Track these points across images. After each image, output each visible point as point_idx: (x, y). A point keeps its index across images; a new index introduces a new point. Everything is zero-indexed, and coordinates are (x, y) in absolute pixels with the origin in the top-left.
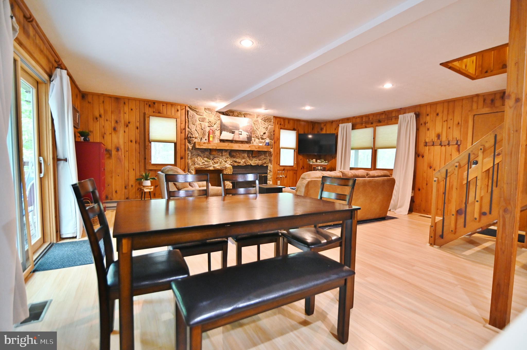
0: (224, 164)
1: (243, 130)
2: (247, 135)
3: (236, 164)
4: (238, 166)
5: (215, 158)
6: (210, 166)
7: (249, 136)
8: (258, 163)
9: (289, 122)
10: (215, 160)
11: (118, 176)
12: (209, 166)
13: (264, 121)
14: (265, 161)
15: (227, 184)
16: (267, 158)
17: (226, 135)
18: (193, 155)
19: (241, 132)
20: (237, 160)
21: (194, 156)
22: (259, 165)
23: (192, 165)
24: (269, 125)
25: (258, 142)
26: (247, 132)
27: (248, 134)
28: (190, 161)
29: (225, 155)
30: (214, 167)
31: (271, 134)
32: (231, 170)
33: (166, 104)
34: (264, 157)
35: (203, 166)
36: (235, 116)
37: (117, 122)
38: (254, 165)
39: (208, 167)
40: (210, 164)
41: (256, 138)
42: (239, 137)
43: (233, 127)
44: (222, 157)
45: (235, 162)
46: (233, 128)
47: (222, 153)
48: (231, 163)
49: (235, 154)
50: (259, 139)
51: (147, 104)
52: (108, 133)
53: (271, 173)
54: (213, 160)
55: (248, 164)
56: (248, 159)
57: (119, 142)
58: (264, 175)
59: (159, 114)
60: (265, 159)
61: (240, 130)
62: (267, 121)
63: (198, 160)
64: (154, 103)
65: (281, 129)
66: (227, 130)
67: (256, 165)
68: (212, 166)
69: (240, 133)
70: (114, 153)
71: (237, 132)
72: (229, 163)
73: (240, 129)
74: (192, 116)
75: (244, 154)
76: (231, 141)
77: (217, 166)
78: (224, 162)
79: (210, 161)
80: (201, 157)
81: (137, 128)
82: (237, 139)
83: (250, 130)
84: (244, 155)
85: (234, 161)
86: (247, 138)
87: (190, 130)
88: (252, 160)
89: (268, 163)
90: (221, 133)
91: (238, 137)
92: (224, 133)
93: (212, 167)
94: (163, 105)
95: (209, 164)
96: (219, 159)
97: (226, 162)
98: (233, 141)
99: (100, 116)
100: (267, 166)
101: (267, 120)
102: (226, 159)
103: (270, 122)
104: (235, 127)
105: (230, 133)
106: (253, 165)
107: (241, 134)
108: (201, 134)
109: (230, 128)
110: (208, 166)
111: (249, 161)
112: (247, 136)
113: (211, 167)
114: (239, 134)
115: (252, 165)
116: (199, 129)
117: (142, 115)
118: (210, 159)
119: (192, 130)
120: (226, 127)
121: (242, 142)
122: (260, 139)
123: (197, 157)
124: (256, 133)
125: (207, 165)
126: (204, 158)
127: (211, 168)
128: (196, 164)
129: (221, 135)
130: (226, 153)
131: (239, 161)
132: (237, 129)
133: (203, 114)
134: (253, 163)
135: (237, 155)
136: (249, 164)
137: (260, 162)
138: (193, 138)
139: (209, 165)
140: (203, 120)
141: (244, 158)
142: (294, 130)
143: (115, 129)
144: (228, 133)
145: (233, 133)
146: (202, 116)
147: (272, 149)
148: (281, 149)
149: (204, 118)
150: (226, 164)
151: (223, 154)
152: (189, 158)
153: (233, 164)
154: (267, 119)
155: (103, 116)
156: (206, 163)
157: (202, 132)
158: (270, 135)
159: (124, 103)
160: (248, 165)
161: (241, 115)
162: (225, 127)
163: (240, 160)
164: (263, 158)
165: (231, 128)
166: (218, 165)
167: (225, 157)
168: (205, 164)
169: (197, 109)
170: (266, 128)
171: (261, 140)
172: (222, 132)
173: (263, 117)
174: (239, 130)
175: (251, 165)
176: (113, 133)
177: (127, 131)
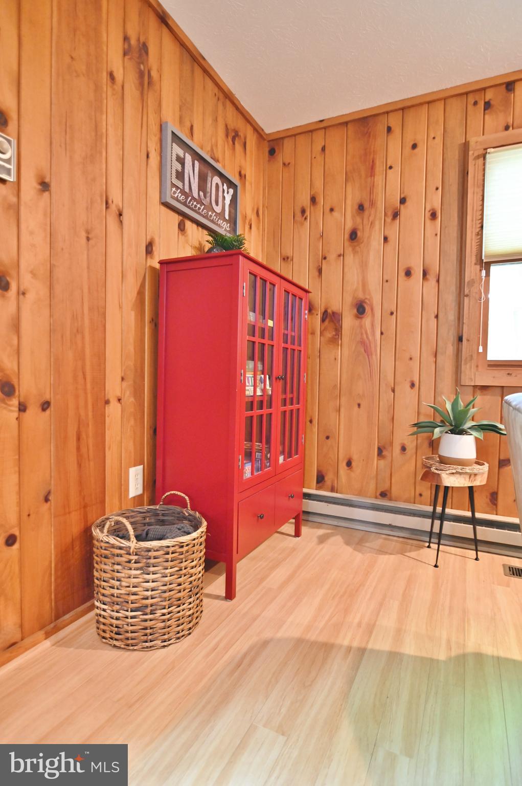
11: (359, 405)
37: (361, 209)
51: (476, 101)
52: (333, 255)
57: (365, 283)
64: (510, 87)
70: (348, 321)
81: (434, 215)
99: (313, 200)
117: (455, 155)
143: (356, 235)
155: (321, 200)
159: (389, 130)
176: (349, 251)
177: (393, 238)
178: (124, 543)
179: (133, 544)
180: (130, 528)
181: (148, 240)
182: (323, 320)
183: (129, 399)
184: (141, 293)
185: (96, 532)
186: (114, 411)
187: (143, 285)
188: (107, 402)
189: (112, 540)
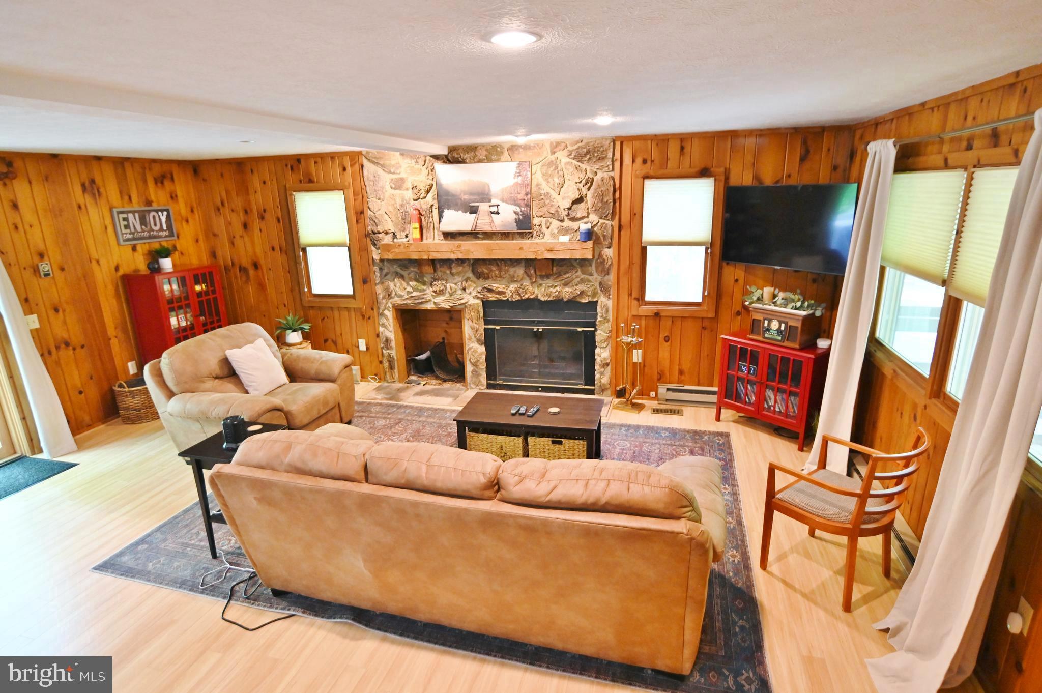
0: (458, 297)
1: (503, 201)
2: (515, 212)
3: (492, 297)
4: (499, 302)
5: (435, 280)
6: (426, 302)
7: (521, 217)
8: (557, 293)
9: (682, 148)
10: (435, 286)
11: (264, 316)
12: (423, 300)
13: (578, 161)
14: (582, 287)
15: (470, 349)
16: (590, 278)
17: (455, 220)
18: (386, 275)
19: (497, 206)
20: (494, 285)
21: (389, 277)
22: (565, 300)
23: (384, 298)
24: (598, 171)
25: (556, 231)
26: (515, 205)
27: (518, 209)
28: (379, 289)
29: (459, 274)
30: (435, 303)
31: (605, 200)
32: (478, 312)
33: (321, 158)
34: (583, 276)
35: (409, 302)
36: (480, 161)
37: (246, 212)
38: (546, 299)
39: (421, 303)
40: (426, 296)
41: (551, 220)
42: (493, 221)
43: (471, 194)
44: (454, 279)
45: (490, 291)
46: (472, 197)
47: (450, 268)
48: (479, 292)
49: (486, 271)
50: (562, 221)
51: (286, 165)
52: (237, 237)
53: (606, 325)
54: (431, 285)
55: (526, 296)
56: (526, 283)
57: (255, 253)
58: (583, 329)
59: (311, 185)
60: (582, 281)
61: (494, 202)
62: (586, 159)
63: (395, 286)
64: (299, 161)
65: (647, 177)
66: (457, 204)
67: (551, 299)
68: (430, 301)
69: (494, 209)
70: (252, 272)
71: (483, 207)
72: (474, 293)
73: (492, 198)
74: (372, 178)
75: (514, 269)
76: (473, 235)
77: (441, 301)
78: (459, 292)
79: (425, 288)
80: (404, 280)
81: (279, 221)
82: (488, 229)
83: (526, 198)
84: (515, 272)
85: (485, 288)
86: (517, 221)
87: (372, 214)
88: (541, 285)
89: (595, 294)
90: (440, 216)
91: (488, 221)
92: (447, 213)
93: (432, 303)
94: (315, 163)
95: (423, 296)
96: (444, 283)
97: (464, 289)
98: (478, 233)
99: (223, 204)
100: (593, 305)
101: (588, 156)
102: (464, 283)
103: (601, 159)
104: (479, 194)
105: (466, 212)
106: (543, 299)
107: (498, 213)
108: (398, 221)
109: (465, 199)
110: (420, 301)
111: (530, 288)
112: (515, 216)
113: (429, 303)
114: (492, 213)
115: (539, 300)
116: (392, 210)
117: (282, 191)
118: (424, 284)
119: (377, 214)
120: (453, 195)
121: (505, 235)
122: (566, 218)
123: (394, 280)
124: (547, 202)
125: (419, 298)
126: (411, 281)
127: (430, 306)
128: (393, 295)
129: (442, 220)
130: (461, 268)
131: (500, 290)
132: (485, 197)
133: (397, 169)
134: (544, 295)
135: (491, 270)
136: (532, 297)
137: (567, 289)
138: (379, 233)
139: (423, 298)
140: (398, 184)
141: (513, 280)
142: (703, 173)
143: (245, 226)
144: (460, 212)
145: (474, 210)
146: (394, 173)
147: (611, 250)
148: (650, 249)
149: (402, 180)
150: (464, 295)
151: (454, 271)
152: (377, 282)
153: (482, 296)
154: (588, 152)
155: (226, 204)
156: (415, 294)
157: (399, 215)
158: (600, 205)
159: (252, 171)
160: (528, 299)
161: (497, 155)
162: (450, 198)
163: (504, 286)
164: (579, 279)
165: (466, 197)
166: (445, 298)
167: (460, 279)
168: (413, 297)
169: (380, 158)
170: (584, 182)
171: (567, 223)
172: (442, 212)
173: (575, 147)
174: (490, 201)
175: (536, 300)
176: (245, 234)
177: (264, 229)
178: (124, 390)
179: (127, 389)
180: (124, 384)
181: (115, 264)
182: (240, 271)
183: (121, 335)
184: (117, 290)
185: (114, 388)
186: (114, 343)
187: (117, 286)
188: (110, 339)
189: (120, 389)
